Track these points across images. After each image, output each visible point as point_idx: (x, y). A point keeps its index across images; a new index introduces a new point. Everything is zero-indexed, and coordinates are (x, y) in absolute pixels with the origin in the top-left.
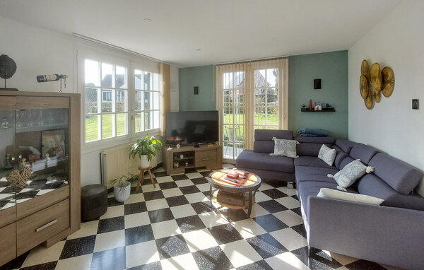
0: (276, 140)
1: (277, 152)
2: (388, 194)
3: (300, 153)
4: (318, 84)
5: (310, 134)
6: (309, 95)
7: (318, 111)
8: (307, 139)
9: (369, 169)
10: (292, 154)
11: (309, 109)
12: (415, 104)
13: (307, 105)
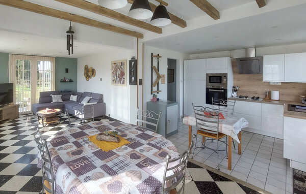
0: (53, 96)
1: (54, 101)
2: (98, 101)
3: (63, 100)
4: (67, 71)
5: (66, 91)
6: (64, 75)
7: (67, 82)
8: (64, 94)
9: (91, 97)
10: (61, 101)
11: (63, 81)
12: (101, 80)
13: (63, 79)
